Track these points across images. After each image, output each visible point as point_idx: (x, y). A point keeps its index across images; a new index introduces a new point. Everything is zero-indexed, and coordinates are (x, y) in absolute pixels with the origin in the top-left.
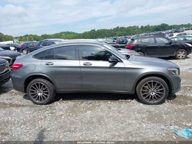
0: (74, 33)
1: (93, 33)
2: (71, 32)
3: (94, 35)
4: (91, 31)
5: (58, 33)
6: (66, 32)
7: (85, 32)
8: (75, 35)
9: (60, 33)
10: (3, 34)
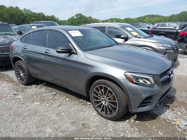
0: (159, 16)
1: (183, 16)
2: (157, 15)
3: (184, 18)
4: (181, 13)
5: (142, 17)
6: (151, 15)
7: (173, 15)
8: (160, 18)
9: (144, 16)
10: (92, 18)
